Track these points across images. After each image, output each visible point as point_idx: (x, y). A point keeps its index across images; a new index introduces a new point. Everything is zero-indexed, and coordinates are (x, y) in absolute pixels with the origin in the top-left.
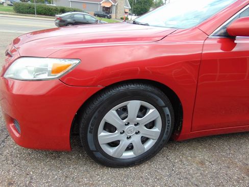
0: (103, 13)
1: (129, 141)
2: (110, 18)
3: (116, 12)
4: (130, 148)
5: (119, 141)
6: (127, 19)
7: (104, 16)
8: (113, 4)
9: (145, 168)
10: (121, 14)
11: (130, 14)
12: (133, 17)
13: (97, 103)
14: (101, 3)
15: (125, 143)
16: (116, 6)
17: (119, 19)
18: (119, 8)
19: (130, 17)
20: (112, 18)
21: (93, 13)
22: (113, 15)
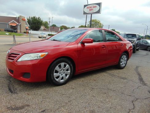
0: (11, 29)
1: (62, 76)
2: (17, 32)
3: (20, 29)
4: (62, 78)
5: (59, 76)
6: (28, 33)
7: (12, 31)
8: (18, 24)
9: (67, 85)
10: (23, 30)
11: (29, 30)
12: (32, 32)
13: (53, 64)
14: (9, 23)
15: (61, 76)
16: (20, 25)
17: (23, 33)
18: (22, 26)
19: (29, 32)
20: (18, 32)
21: (4, 29)
22: (19, 31)
